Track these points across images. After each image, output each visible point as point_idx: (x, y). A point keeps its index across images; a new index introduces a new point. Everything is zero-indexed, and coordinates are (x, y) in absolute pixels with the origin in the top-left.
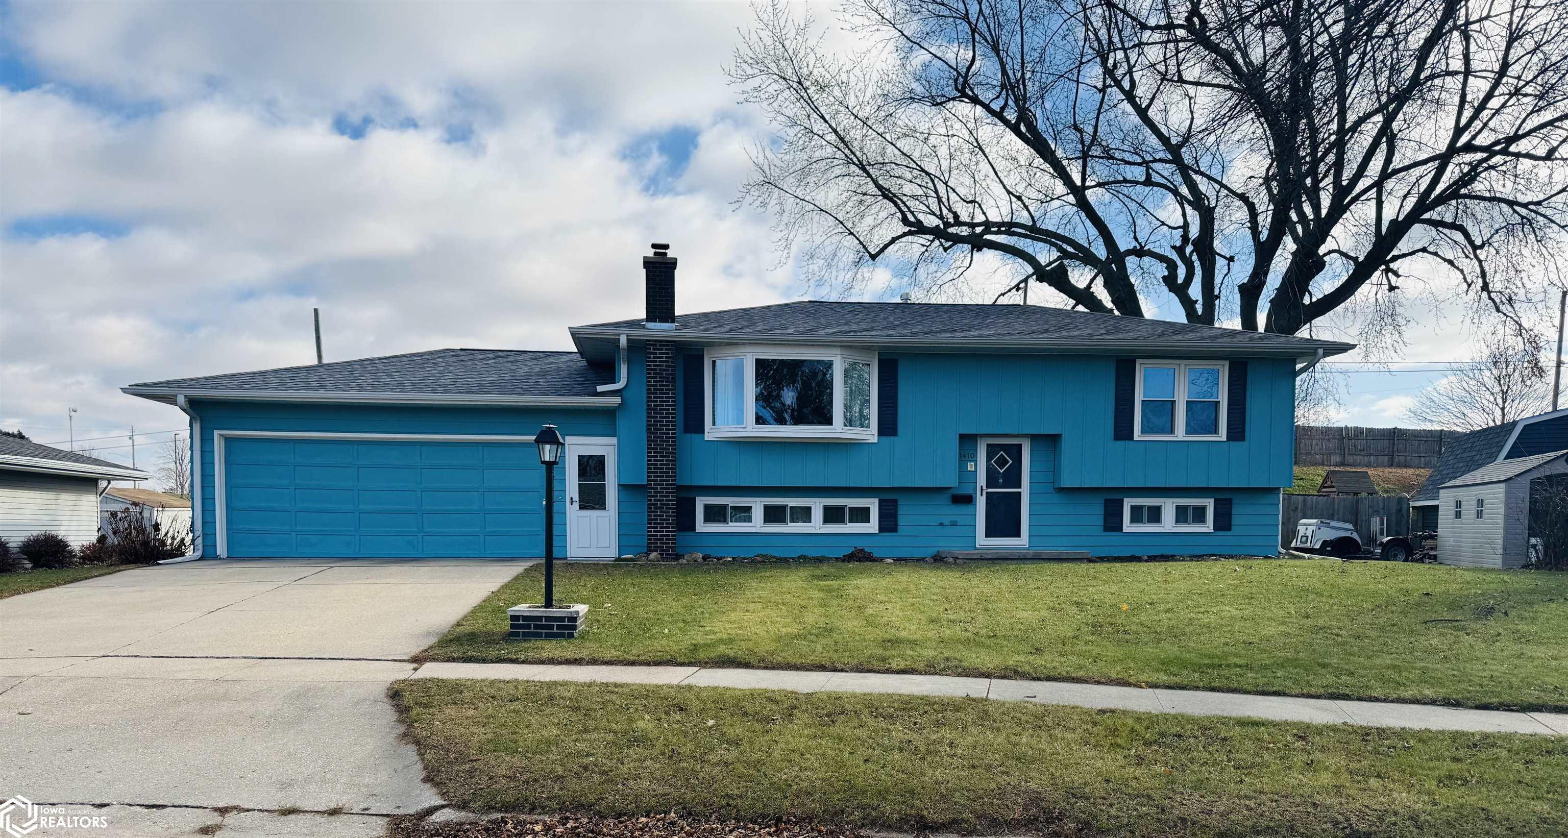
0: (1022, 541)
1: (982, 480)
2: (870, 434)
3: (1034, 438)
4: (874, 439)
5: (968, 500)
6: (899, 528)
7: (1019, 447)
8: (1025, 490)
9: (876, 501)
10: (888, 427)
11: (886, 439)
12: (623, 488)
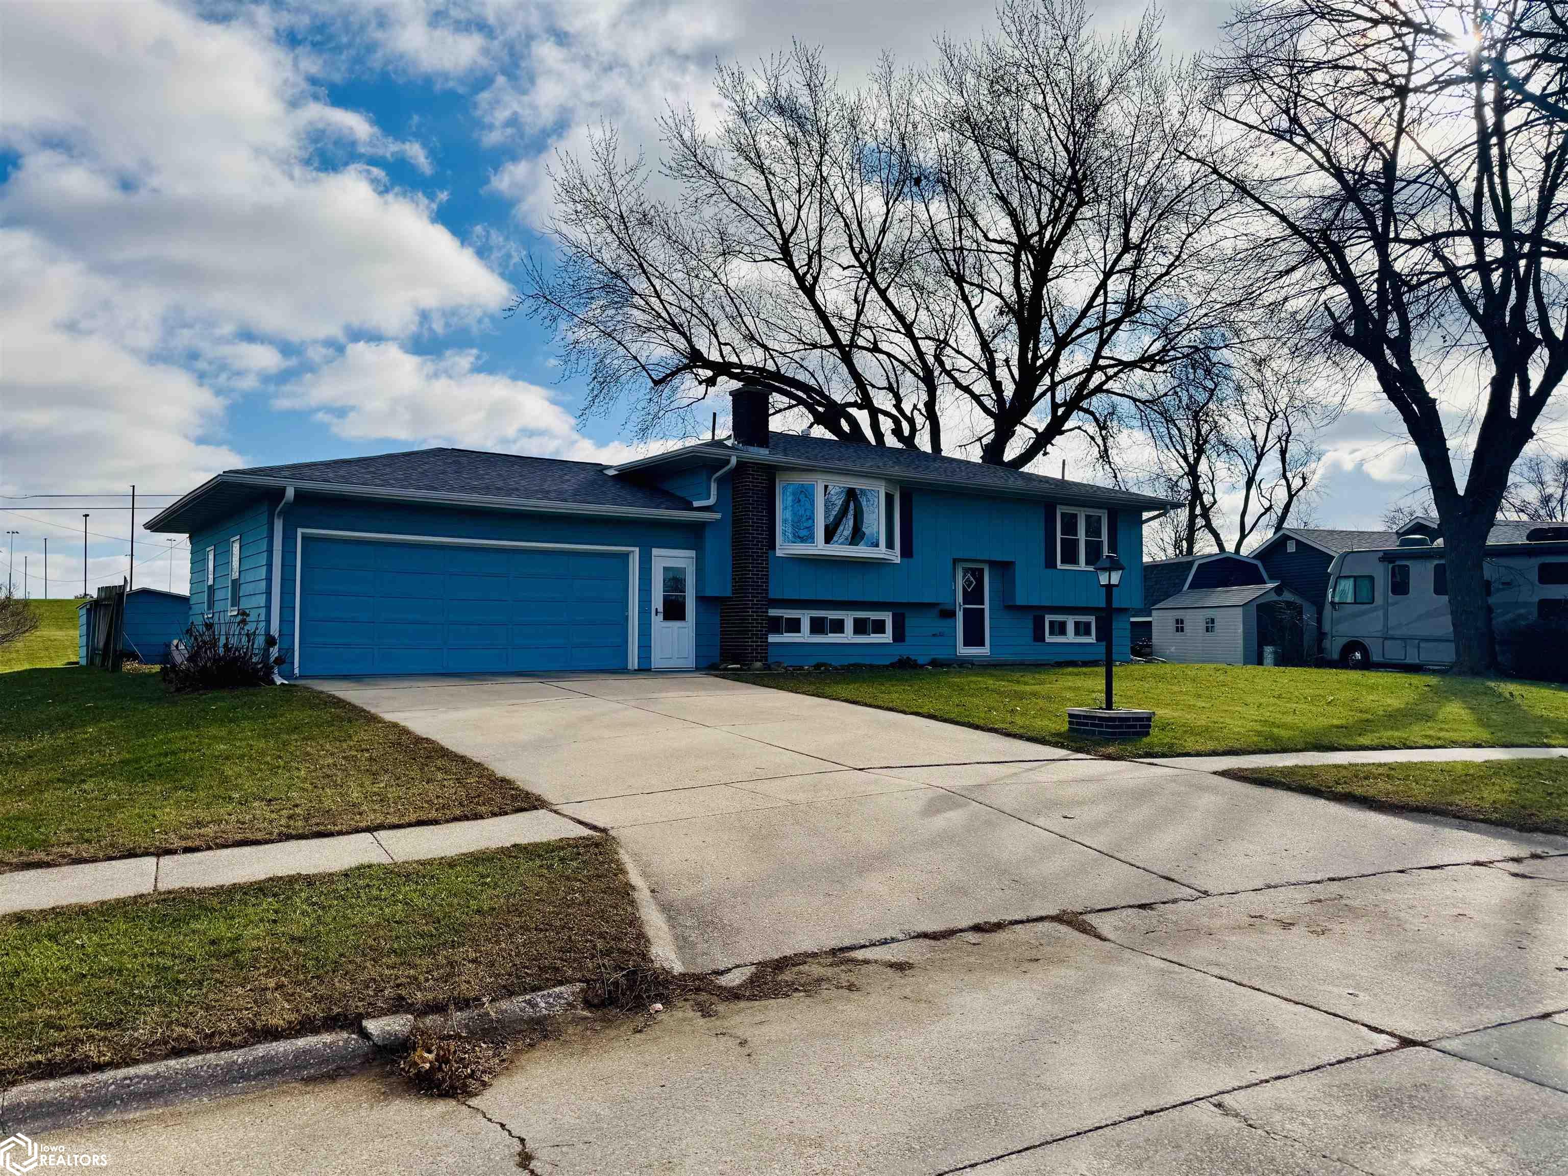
0: (984, 651)
1: (960, 598)
2: (895, 556)
3: (993, 564)
4: (898, 560)
5: (952, 614)
6: (907, 639)
7: (981, 571)
8: (986, 606)
9: (890, 614)
10: (907, 552)
11: (906, 560)
12: (701, 600)
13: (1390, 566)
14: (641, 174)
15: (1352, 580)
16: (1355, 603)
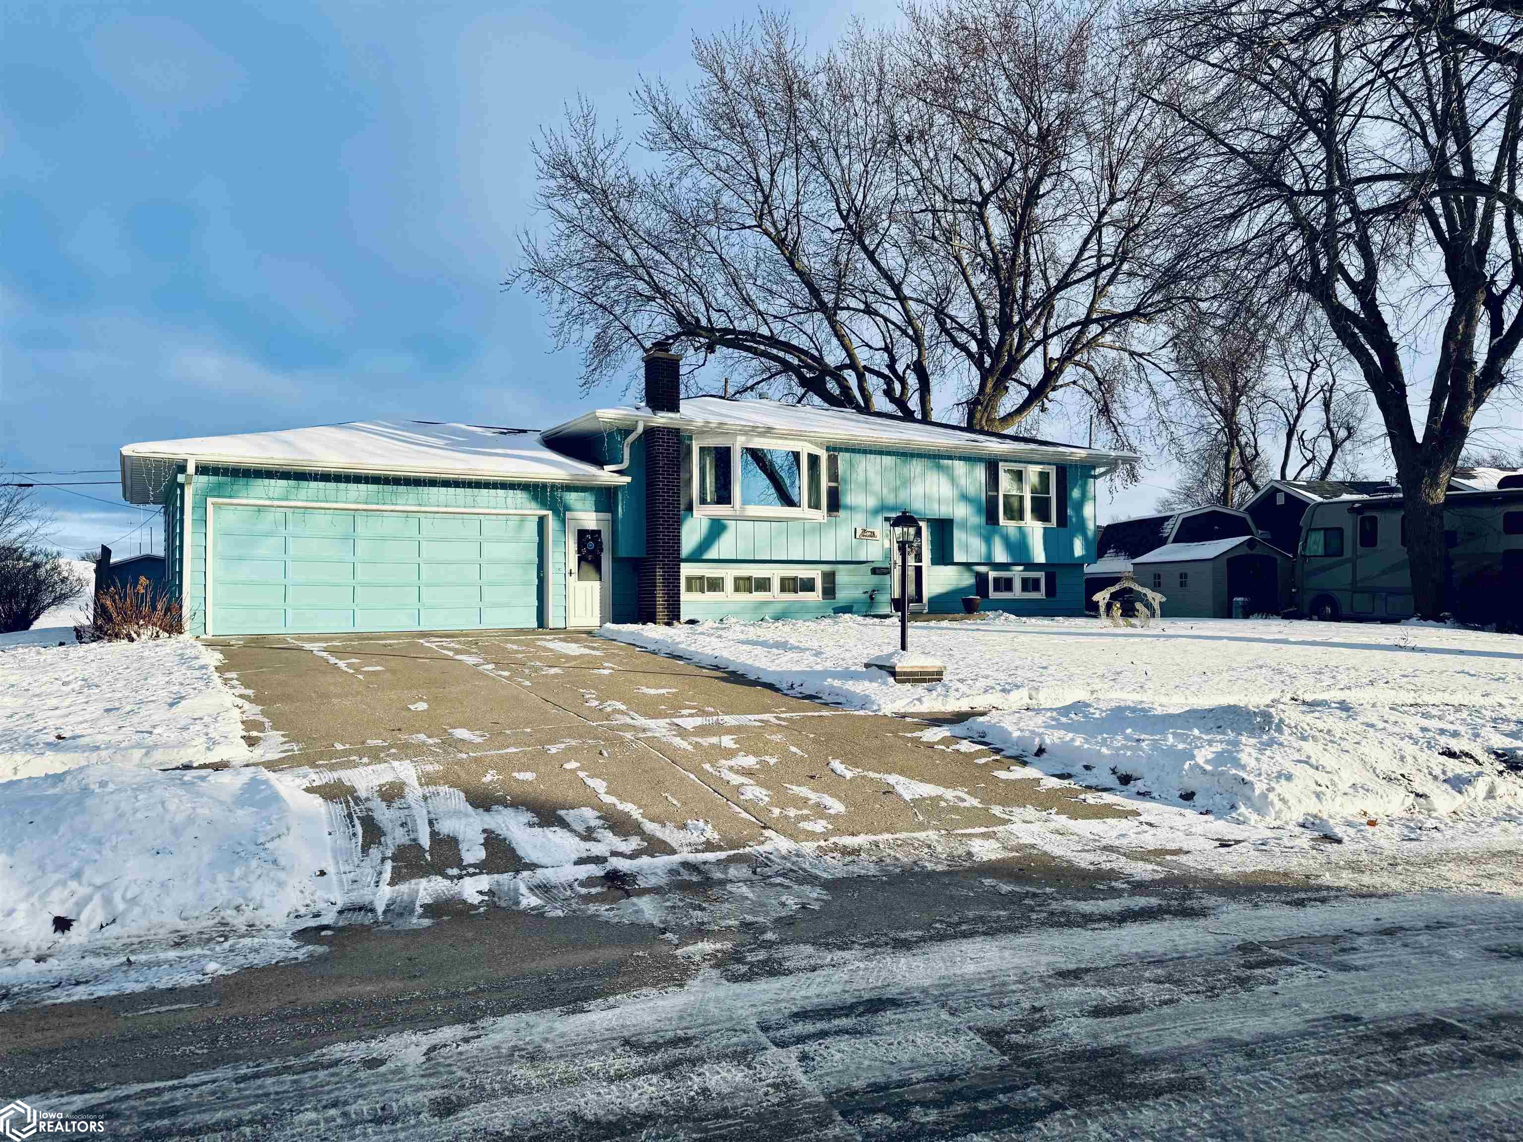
0: (924, 607)
1: (895, 555)
2: (822, 515)
3: (930, 522)
4: (824, 519)
5: (886, 572)
6: (837, 596)
7: (920, 529)
8: (925, 564)
9: (820, 572)
11: (832, 520)
12: (616, 560)
13: (1359, 517)
14: (620, 147)
15: (1322, 532)
16: (1326, 555)
